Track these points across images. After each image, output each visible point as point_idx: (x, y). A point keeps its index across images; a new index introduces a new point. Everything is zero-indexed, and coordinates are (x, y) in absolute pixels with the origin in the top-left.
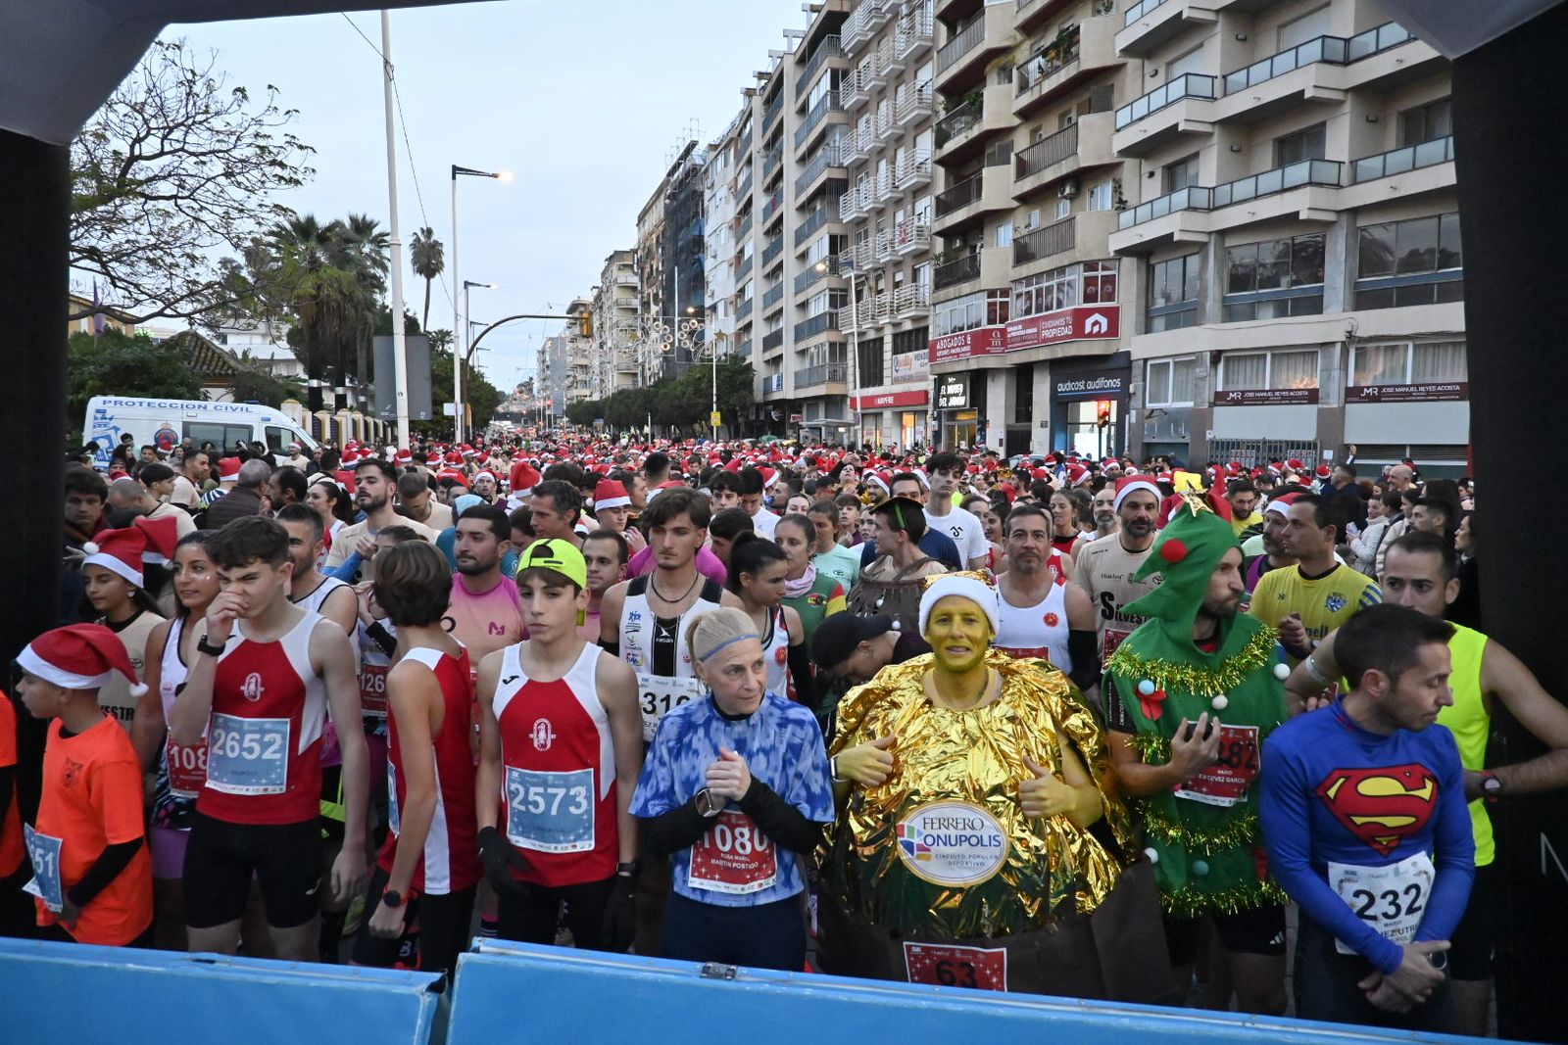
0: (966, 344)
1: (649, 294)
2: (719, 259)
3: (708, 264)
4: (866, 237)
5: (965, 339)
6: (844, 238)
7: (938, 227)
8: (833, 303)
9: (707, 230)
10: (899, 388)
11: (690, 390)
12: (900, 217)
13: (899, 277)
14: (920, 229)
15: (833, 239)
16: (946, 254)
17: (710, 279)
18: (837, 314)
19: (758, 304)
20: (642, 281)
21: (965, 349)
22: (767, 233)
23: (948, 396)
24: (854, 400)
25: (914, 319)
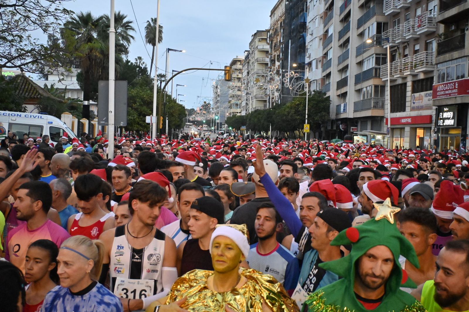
0: (455, 88)
1: (275, 56)
2: (314, 36)
3: (308, 38)
4: (399, 23)
5: (455, 85)
6: (386, 24)
7: (440, 18)
8: (377, 62)
9: (308, 19)
10: (414, 114)
11: (293, 111)
12: (419, 12)
13: (417, 47)
14: (430, 20)
15: (379, 25)
16: (445, 34)
17: (309, 47)
18: (380, 69)
19: (335, 62)
20: (271, 48)
21: (454, 91)
22: (342, 21)
23: (444, 119)
24: (387, 120)
25: (425, 72)
